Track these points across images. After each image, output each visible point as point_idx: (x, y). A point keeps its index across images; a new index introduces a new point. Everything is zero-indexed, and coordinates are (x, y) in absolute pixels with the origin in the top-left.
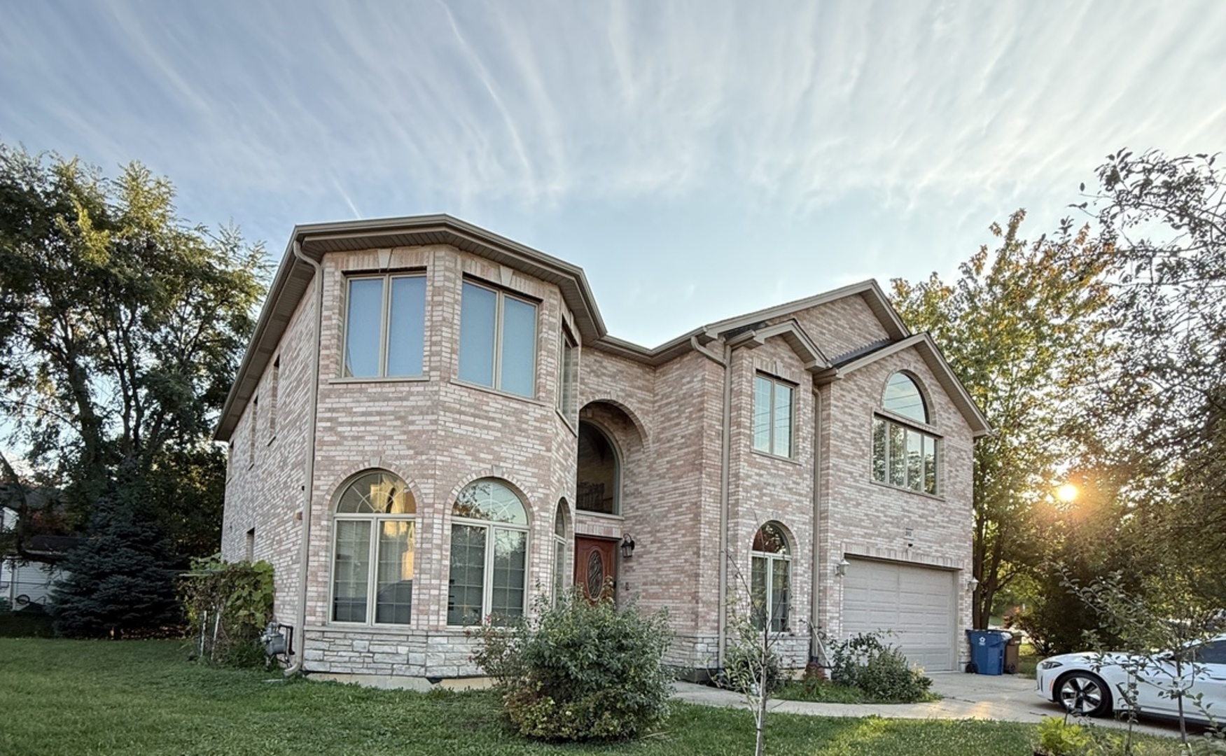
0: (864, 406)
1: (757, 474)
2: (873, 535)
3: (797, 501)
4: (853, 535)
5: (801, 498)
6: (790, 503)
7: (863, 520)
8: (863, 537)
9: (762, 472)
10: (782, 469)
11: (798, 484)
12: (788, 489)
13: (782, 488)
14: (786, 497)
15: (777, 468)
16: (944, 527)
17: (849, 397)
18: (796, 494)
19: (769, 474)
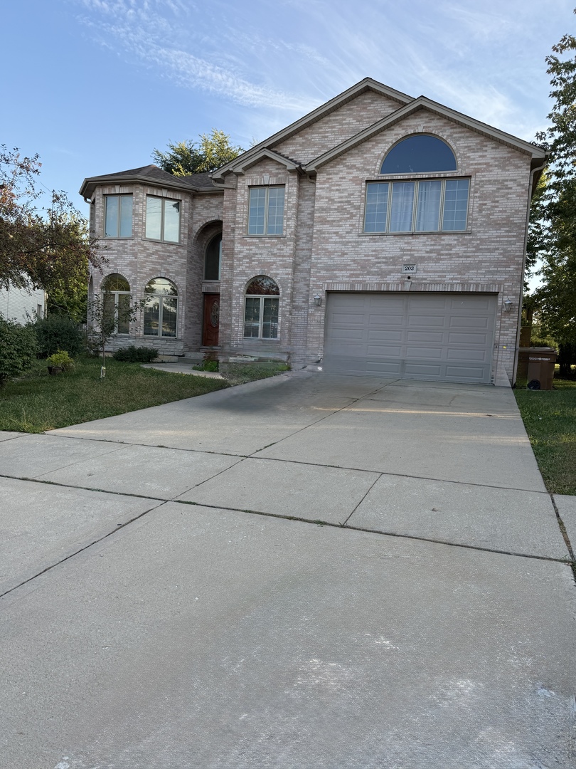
0: (355, 180)
1: (247, 250)
2: (360, 274)
3: (281, 261)
4: (337, 277)
5: (284, 258)
6: (274, 263)
7: (349, 265)
8: (347, 277)
9: (251, 247)
10: (268, 243)
11: (282, 250)
12: (272, 254)
13: (268, 254)
14: (272, 259)
15: (264, 243)
16: (469, 257)
17: (336, 178)
18: (280, 256)
19: (257, 247)
